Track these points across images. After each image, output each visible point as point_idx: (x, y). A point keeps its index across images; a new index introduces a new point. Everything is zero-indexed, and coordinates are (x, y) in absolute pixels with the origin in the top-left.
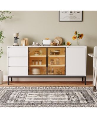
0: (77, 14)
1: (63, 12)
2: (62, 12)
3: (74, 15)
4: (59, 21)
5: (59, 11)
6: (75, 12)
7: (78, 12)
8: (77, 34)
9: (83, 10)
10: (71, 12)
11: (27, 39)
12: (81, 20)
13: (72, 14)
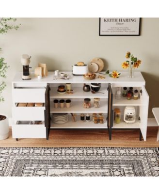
0: (131, 22)
1: (107, 20)
2: (105, 20)
3: (126, 24)
4: (100, 35)
5: (100, 18)
6: (127, 20)
7: (133, 20)
8: (131, 57)
9: (141, 17)
10: (121, 20)
11: (44, 66)
12: (138, 34)
13: (123, 24)
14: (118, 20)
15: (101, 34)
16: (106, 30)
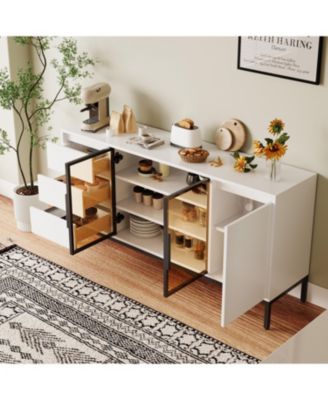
4: (239, 68)
6: (293, 42)
7: (306, 44)
10: (280, 40)
12: (314, 80)
13: (284, 50)
14: (276, 40)
15: (242, 65)
16: (252, 58)
